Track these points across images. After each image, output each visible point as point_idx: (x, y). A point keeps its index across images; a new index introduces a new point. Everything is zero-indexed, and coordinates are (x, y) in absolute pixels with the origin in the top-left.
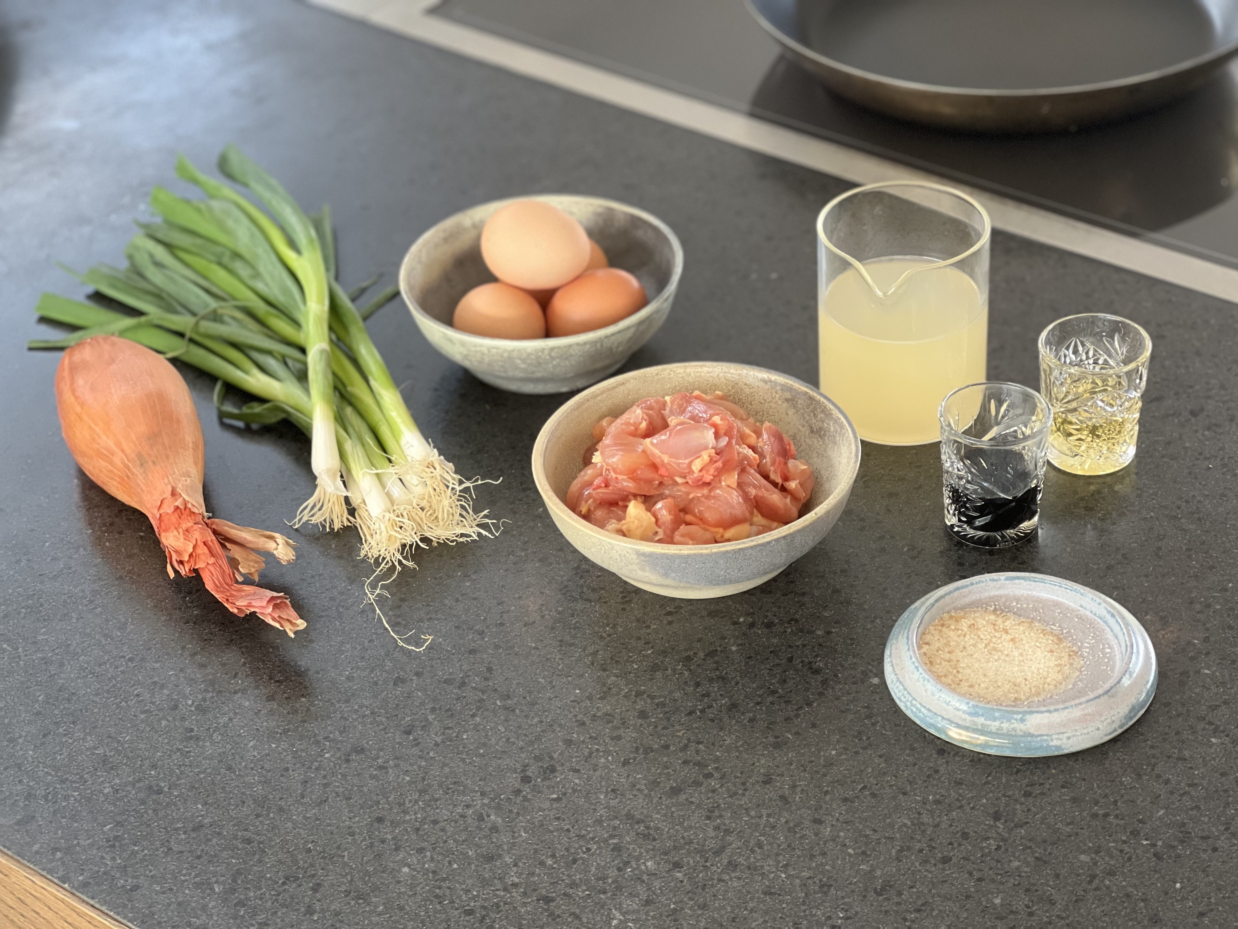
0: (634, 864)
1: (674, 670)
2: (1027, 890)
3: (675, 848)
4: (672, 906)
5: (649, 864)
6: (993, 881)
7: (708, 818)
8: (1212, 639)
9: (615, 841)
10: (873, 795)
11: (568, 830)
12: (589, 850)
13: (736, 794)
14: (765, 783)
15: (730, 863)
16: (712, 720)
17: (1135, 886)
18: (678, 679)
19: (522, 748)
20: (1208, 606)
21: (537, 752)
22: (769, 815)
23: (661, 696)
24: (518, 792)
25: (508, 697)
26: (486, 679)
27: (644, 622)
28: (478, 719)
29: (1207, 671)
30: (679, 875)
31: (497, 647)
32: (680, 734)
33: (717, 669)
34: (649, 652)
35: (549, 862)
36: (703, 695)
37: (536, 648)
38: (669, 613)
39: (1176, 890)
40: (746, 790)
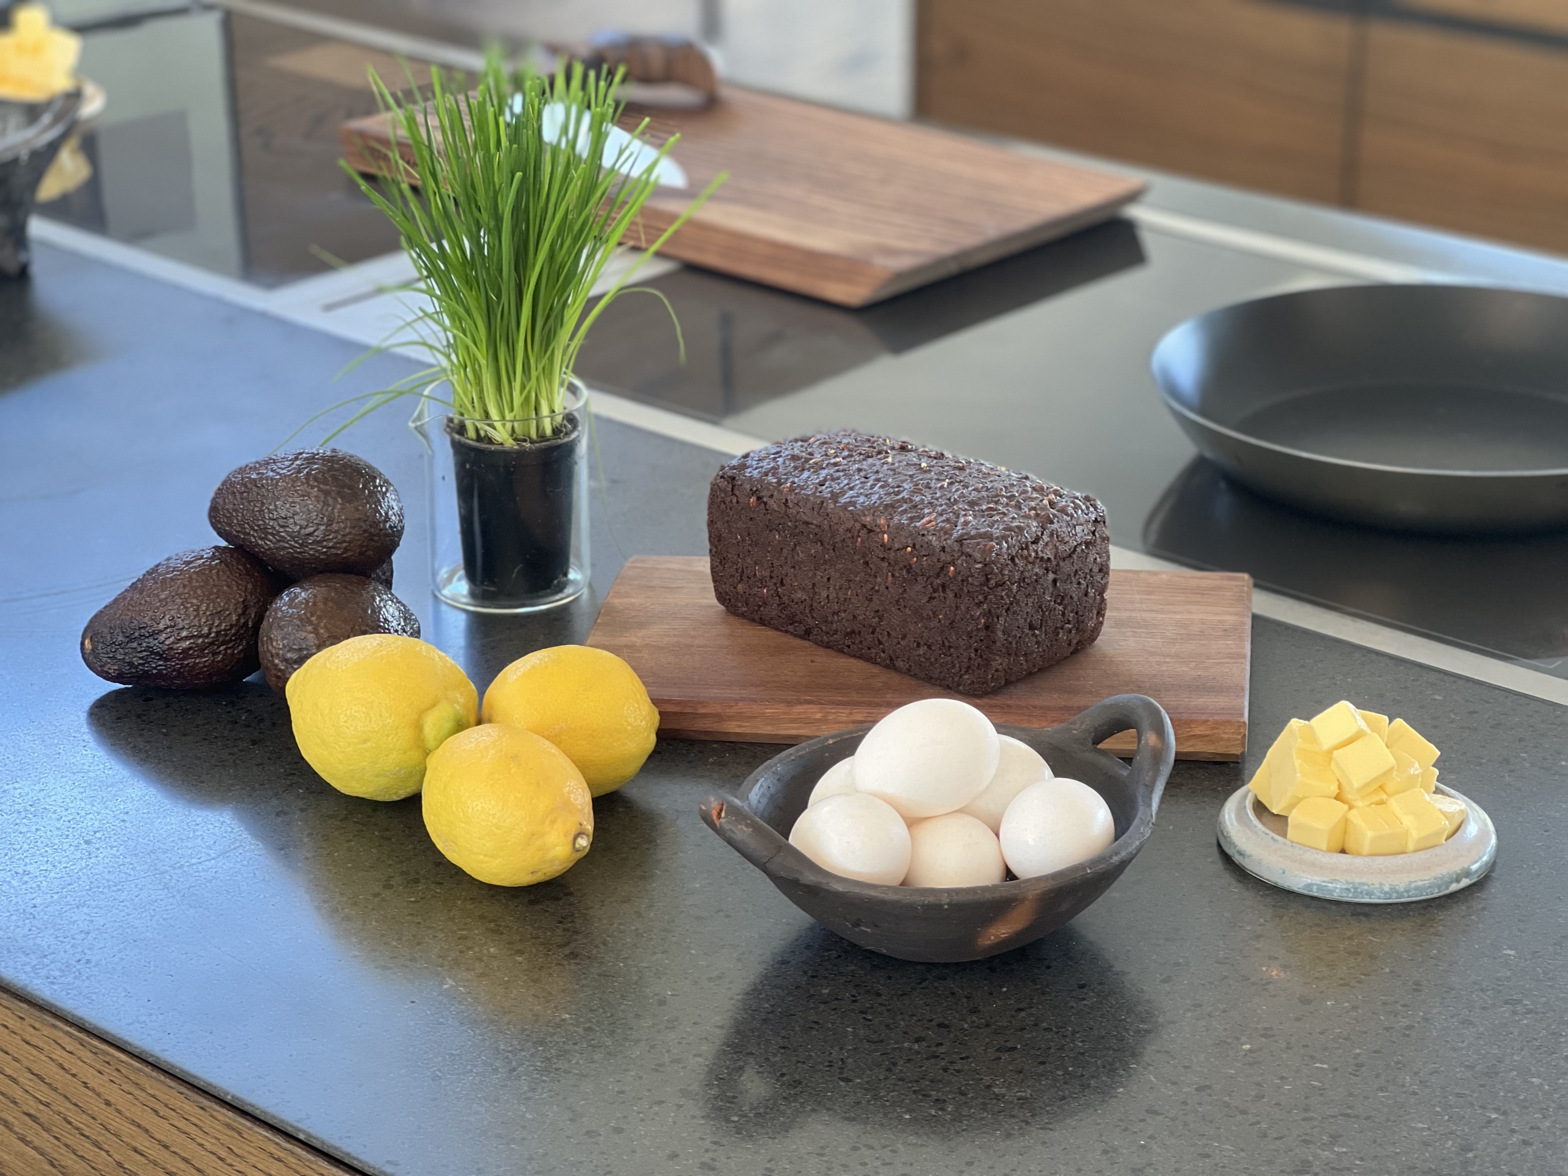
0: (477, 949)
2: (856, 986)
3: (521, 940)
4: (506, 979)
5: (492, 950)
6: (826, 978)
7: (560, 922)
9: (463, 933)
10: (728, 916)
11: (419, 923)
12: (435, 937)
15: (572, 953)
17: (962, 988)
19: (390, 865)
21: (404, 869)
22: (621, 924)
24: (377, 895)
28: (353, 843)
30: (520, 959)
35: (394, 943)
39: (1001, 992)
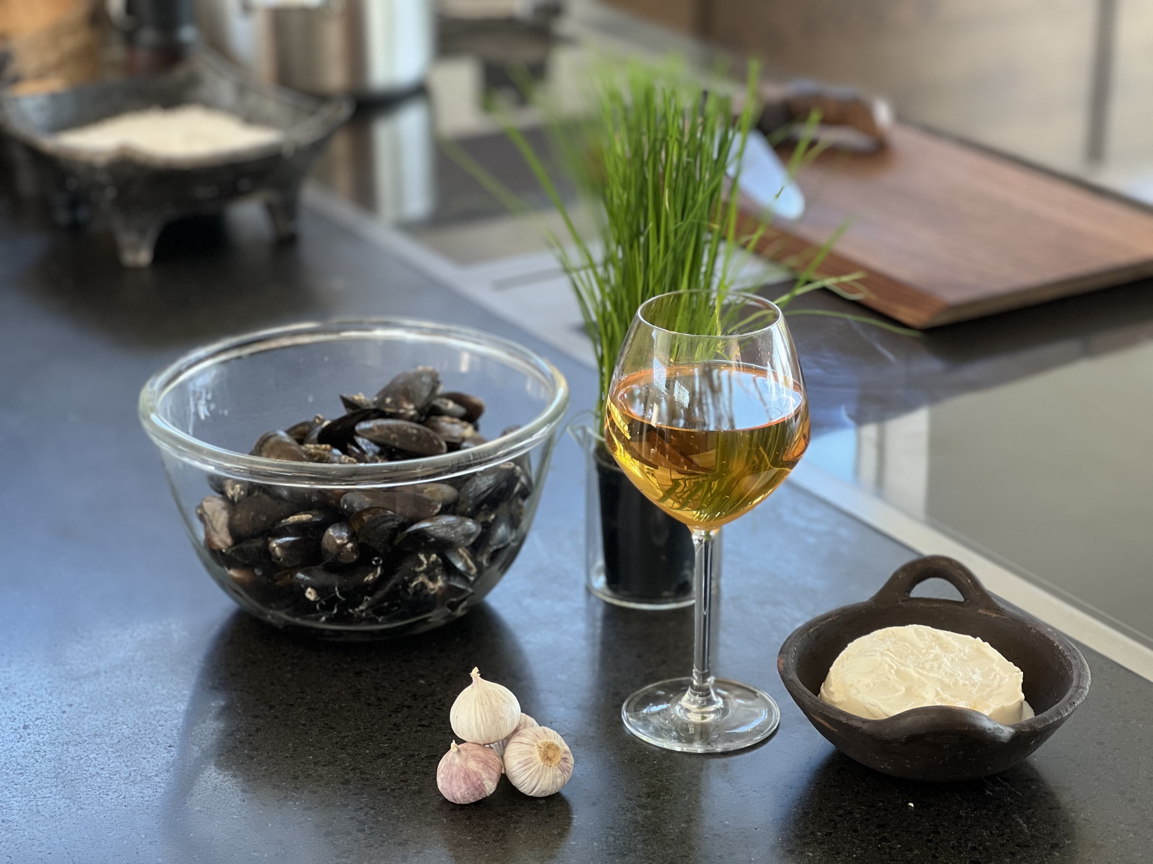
1: (394, 761)
8: (834, 835)
13: (372, 846)
14: (400, 844)
16: (395, 797)
18: (392, 766)
20: (850, 813)
23: (370, 774)
25: (256, 749)
26: (250, 735)
27: (398, 727)
29: (811, 854)
31: (276, 717)
32: (363, 800)
33: (428, 767)
34: (386, 745)
36: (403, 781)
37: (305, 725)
38: (424, 725)
40: (381, 846)
